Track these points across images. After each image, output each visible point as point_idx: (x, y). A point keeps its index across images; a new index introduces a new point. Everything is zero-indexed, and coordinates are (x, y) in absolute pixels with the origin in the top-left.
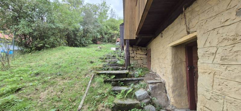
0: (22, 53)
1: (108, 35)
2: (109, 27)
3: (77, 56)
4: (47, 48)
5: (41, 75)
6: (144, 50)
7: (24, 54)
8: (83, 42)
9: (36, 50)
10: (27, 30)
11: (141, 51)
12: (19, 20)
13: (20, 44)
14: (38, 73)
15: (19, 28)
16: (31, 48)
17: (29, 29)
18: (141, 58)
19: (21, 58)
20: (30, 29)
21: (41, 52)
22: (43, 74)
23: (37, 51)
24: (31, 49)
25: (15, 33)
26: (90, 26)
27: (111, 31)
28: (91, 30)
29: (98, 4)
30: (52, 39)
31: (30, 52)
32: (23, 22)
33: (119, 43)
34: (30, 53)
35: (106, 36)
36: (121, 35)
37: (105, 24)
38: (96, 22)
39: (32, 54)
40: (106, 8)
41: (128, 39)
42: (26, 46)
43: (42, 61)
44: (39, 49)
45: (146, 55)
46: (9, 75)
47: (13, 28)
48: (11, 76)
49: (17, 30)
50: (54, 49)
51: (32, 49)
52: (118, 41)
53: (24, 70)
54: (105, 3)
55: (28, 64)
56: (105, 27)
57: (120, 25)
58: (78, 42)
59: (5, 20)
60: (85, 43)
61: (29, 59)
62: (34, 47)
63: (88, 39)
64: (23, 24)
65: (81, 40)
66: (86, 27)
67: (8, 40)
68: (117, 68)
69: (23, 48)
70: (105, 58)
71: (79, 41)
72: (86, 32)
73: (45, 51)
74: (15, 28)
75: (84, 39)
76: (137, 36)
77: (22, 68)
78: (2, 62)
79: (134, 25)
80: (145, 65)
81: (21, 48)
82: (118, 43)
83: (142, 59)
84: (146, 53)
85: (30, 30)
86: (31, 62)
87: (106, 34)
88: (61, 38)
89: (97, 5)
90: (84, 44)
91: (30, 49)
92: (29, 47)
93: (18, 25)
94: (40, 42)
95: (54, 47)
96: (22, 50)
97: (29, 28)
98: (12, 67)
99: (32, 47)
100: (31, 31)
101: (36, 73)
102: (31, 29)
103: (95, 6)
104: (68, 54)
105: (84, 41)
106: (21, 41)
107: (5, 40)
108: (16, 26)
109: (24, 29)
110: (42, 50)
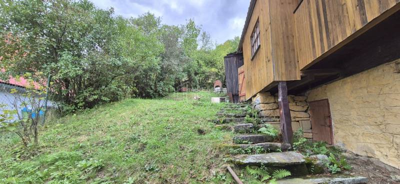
0: (60, 113)
1: (199, 75)
2: (201, 62)
3: (166, 118)
4: (104, 102)
5: (108, 172)
6: (300, 101)
7: (63, 116)
8: (159, 89)
9: (85, 107)
10: (72, 72)
11: (294, 104)
12: (59, 53)
13: (56, 98)
14: (101, 166)
15: (59, 68)
16: (76, 104)
17: (76, 69)
18: (297, 119)
19: (58, 125)
20: (78, 68)
21: (94, 112)
22: (114, 168)
23: (87, 109)
24: (76, 106)
25: (51, 76)
26: (173, 61)
27: (204, 68)
28: (174, 68)
29: (181, 25)
30: (113, 86)
31: (74, 112)
32: (66, 56)
33: (219, 88)
34: (75, 115)
35: (197, 78)
36: (228, 75)
37: (195, 56)
38: (182, 54)
39: (79, 116)
40: (195, 31)
41: (284, 79)
42: (68, 100)
43: (100, 132)
44: (90, 105)
45: (306, 111)
46: (38, 172)
47: (48, 68)
48: (41, 175)
49: (55, 71)
50: (116, 104)
51: (78, 107)
52: (217, 85)
53: (68, 158)
54: (192, 23)
55: (73, 140)
56: (196, 62)
57: (225, 57)
58: (151, 89)
59: (34, 54)
60: (163, 90)
61: (74, 127)
62: (82, 102)
63: (167, 84)
64: (66, 60)
65: (156, 87)
66: (166, 63)
67: (39, 91)
68: (271, 146)
69: (63, 104)
70: (222, 121)
71: (153, 87)
72: (165, 71)
73: (101, 109)
74: (51, 68)
75: (162, 83)
76: (303, 73)
77: (65, 152)
78: (24, 138)
79: (294, 50)
80: (308, 134)
81: (58, 105)
82: (216, 89)
83: (298, 121)
84: (305, 109)
85: (78, 70)
86: (79, 135)
87: (196, 74)
88: (127, 83)
89: (180, 27)
90: (161, 93)
91: (73, 107)
92: (73, 102)
93: (56, 62)
94: (93, 93)
95: (116, 101)
96: (59, 109)
97: (76, 67)
98: (43, 147)
99: (79, 103)
100: (80, 72)
101: (97, 167)
102: (80, 68)
103: (176, 29)
104: (146, 114)
105: (161, 88)
106: (60, 91)
107: (34, 91)
108: (53, 65)
109: (68, 69)
110: (96, 106)
